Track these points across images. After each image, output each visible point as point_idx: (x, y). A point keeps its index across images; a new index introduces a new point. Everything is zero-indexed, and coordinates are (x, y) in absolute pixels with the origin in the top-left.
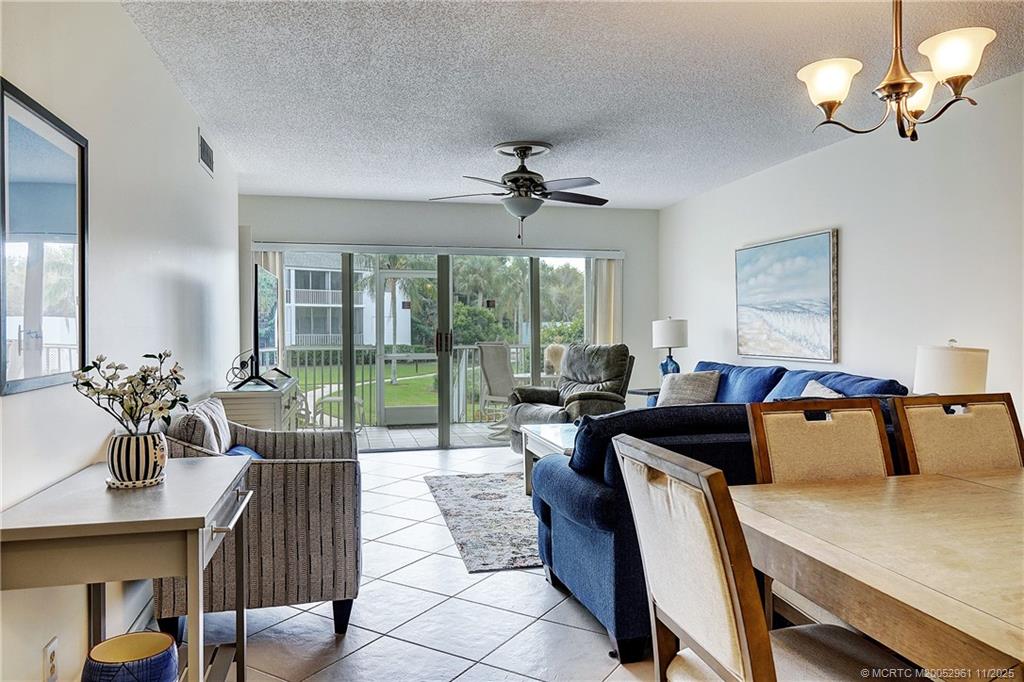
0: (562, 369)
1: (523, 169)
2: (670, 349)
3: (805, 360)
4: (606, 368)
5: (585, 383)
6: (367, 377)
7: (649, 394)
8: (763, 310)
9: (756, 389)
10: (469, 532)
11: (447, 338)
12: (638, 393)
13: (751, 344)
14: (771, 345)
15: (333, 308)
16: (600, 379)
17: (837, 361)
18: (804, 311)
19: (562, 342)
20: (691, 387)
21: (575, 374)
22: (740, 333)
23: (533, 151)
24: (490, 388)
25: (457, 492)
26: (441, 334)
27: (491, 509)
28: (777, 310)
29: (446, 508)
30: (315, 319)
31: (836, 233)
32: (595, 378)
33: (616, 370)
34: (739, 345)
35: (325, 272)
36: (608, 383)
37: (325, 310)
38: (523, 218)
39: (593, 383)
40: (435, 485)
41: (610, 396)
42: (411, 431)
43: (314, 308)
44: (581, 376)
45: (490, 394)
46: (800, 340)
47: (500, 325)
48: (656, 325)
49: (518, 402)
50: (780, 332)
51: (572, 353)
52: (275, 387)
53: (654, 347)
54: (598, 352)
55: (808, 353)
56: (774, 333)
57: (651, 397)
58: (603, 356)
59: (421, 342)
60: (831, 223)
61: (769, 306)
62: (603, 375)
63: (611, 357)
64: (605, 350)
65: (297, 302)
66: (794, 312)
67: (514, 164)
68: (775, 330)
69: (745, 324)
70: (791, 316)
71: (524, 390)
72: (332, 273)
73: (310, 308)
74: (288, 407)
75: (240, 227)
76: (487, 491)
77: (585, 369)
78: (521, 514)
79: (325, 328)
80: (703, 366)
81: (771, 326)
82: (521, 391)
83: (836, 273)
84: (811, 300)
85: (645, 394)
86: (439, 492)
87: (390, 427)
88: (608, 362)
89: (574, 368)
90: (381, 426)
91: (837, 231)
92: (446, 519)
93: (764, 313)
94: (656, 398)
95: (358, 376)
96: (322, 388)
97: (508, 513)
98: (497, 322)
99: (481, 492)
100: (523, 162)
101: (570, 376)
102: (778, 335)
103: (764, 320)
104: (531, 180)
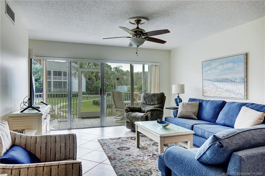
0: (142, 101)
1: (138, 28)
2: (178, 94)
3: (233, 98)
4: (157, 100)
5: (150, 105)
6: (75, 100)
7: (174, 109)
8: (214, 81)
9: (215, 108)
10: (121, 169)
11: (103, 90)
12: (169, 109)
13: (208, 93)
14: (217, 93)
15: (64, 81)
16: (155, 104)
17: (247, 99)
18: (232, 81)
19: (138, 92)
20: (190, 107)
21: (146, 102)
22: (204, 89)
23: (142, 22)
24: (116, 106)
25: (112, 146)
26: (102, 89)
27: (127, 155)
28: (220, 81)
29: (109, 155)
30: (58, 84)
31: (247, 55)
32: (153, 103)
33: (161, 101)
34: (203, 93)
35: (61, 71)
36: (158, 105)
37: (61, 82)
38: (138, 46)
39: (153, 105)
40: (103, 143)
41: (160, 110)
42: (90, 119)
43: (58, 81)
44: (149, 103)
45: (116, 108)
46: (230, 92)
47: (110, 86)
48: (173, 86)
49: (128, 112)
50: (221, 89)
51: (145, 95)
52: (40, 111)
53: (173, 93)
54: (154, 95)
55: (234, 96)
56: (218, 89)
57: (175, 110)
58: (156, 96)
59: (88, 91)
60: (245, 51)
61: (216, 80)
62: (156, 102)
63: (159, 97)
64: (157, 94)
65: (53, 80)
66: (227, 82)
67: (135, 26)
68: (219, 88)
69: (206, 86)
70: (226, 83)
71: (130, 107)
72: (63, 72)
73: (57, 81)
74: (46, 119)
75: (29, 49)
76: (122, 146)
77: (150, 100)
78: (139, 158)
79: (61, 87)
80: (191, 100)
81: (217, 87)
82: (129, 108)
83: (247, 68)
84: (236, 78)
85: (172, 109)
86: (105, 147)
87: (83, 118)
88: (158, 98)
89: (146, 100)
90: (79, 118)
91: (247, 54)
92: (111, 162)
93: (214, 83)
94: (177, 111)
95: (72, 100)
96: (60, 104)
97: (133, 157)
98: (109, 86)
99: (120, 147)
100: (138, 26)
101: (145, 102)
102: (220, 90)
103: (214, 85)
104: (141, 32)
